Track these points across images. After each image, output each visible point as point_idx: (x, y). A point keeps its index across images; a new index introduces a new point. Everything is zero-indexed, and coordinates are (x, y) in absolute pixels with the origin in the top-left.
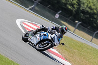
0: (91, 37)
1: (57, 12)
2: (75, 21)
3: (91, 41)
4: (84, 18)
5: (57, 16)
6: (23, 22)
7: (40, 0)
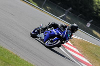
1: (88, 21)
5: (89, 25)
7: (71, 9)
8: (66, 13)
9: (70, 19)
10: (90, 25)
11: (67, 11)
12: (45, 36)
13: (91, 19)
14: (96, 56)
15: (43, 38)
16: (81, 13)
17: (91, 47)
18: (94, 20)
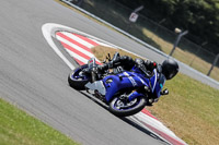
0: (210, 65)
2: (173, 30)
3: (208, 75)
4: (194, 22)
5: (134, 18)
9: (92, 4)
10: (136, 16)
12: (107, 87)
13: (139, 5)
15: (104, 92)
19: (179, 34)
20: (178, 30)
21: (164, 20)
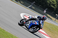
1: (45, 9)
5: (45, 12)
6: (25, 15)
7: (35, 2)
8: (32, 5)
9: (34, 8)
11: (32, 3)
14: (50, 29)
16: (40, 5)
17: (46, 24)
18: (48, 9)
19: (57, 16)
20: (57, 15)
21: (53, 12)
